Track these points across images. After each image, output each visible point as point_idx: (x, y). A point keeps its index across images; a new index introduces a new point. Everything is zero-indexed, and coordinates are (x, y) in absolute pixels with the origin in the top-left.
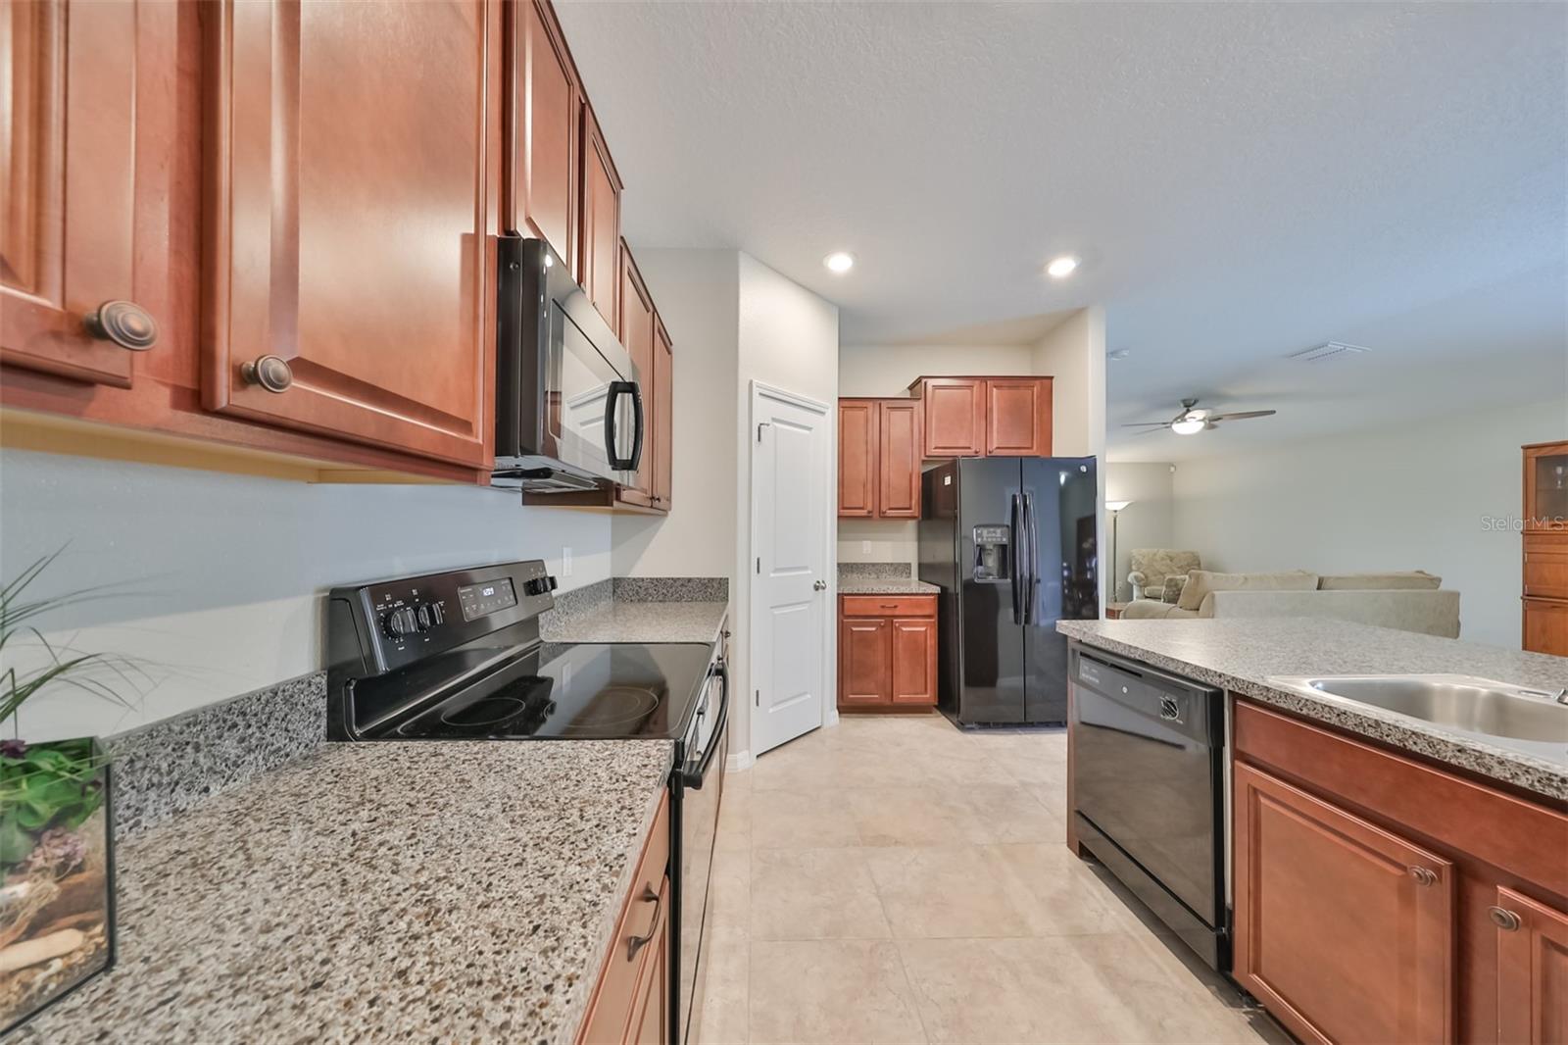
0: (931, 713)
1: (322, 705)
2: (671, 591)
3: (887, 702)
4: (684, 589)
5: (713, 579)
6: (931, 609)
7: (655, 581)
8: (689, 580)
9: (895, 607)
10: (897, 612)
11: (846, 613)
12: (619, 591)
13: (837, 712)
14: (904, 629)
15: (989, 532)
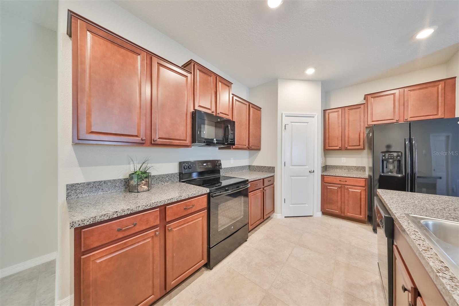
0: (366, 224)
1: (178, 177)
3: (342, 215)
5: (271, 167)
6: (363, 184)
7: (257, 167)
8: (265, 167)
9: (346, 181)
11: (325, 182)
12: (250, 168)
13: (321, 213)
14: (350, 190)
15: (389, 155)
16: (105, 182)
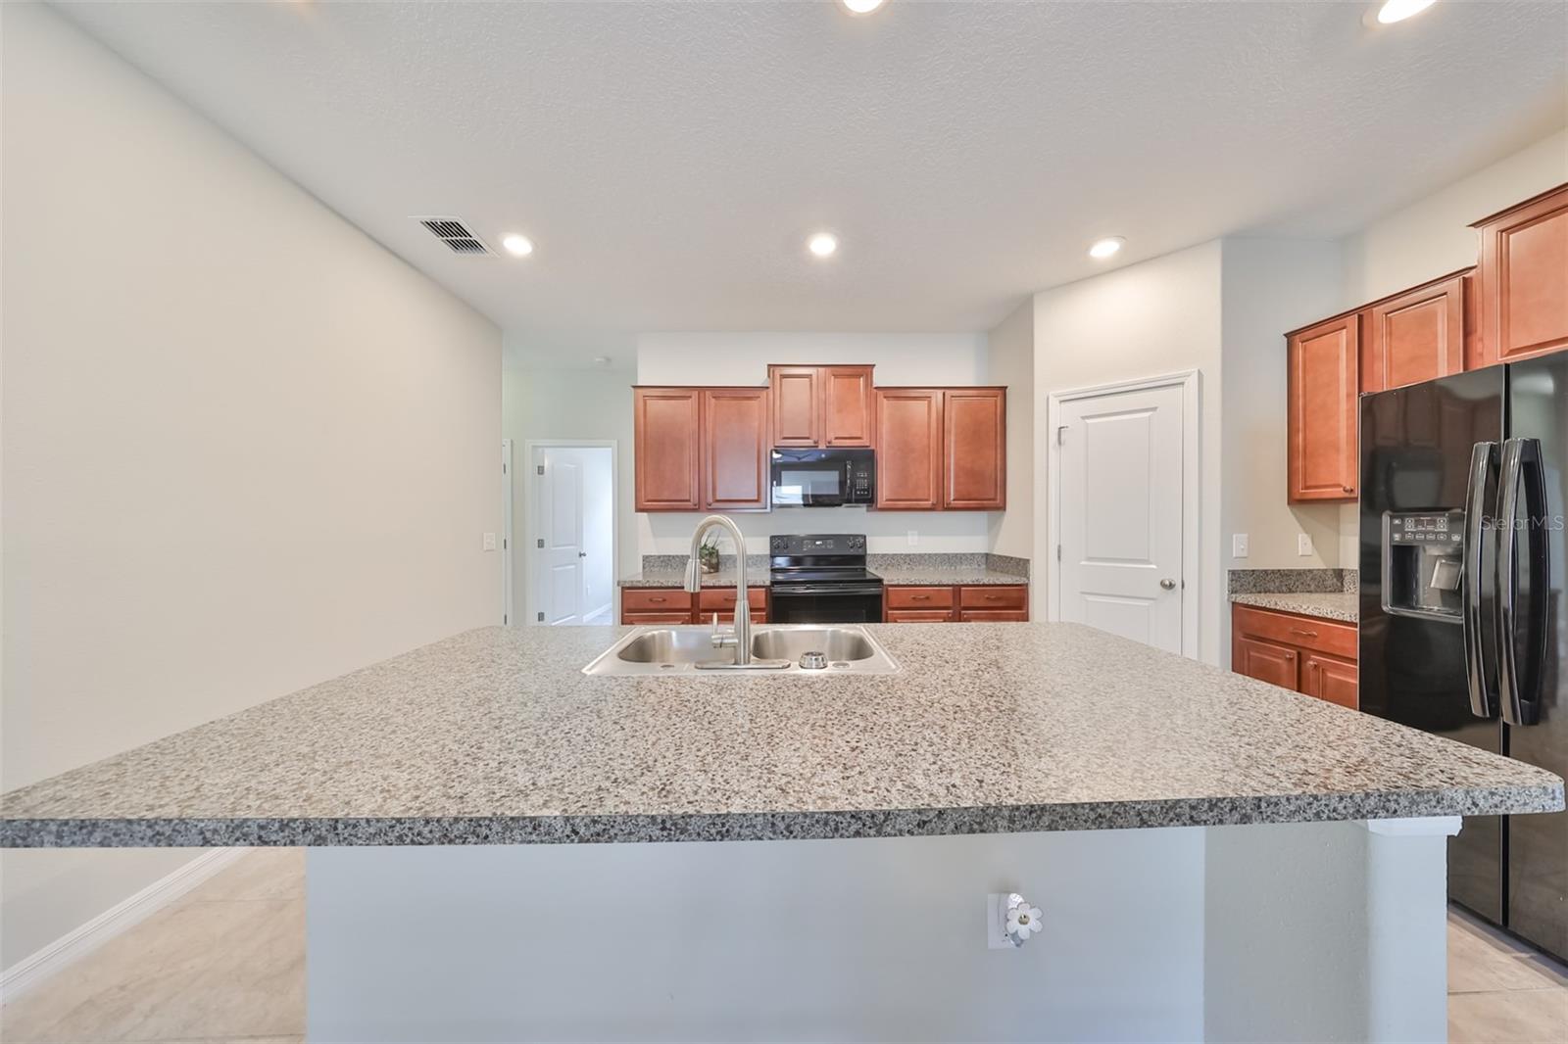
2: (1005, 565)
4: (1009, 565)
5: (1021, 560)
7: (999, 558)
8: (1012, 559)
9: (1313, 636)
10: (1314, 644)
15: (1418, 523)
16: (673, 557)
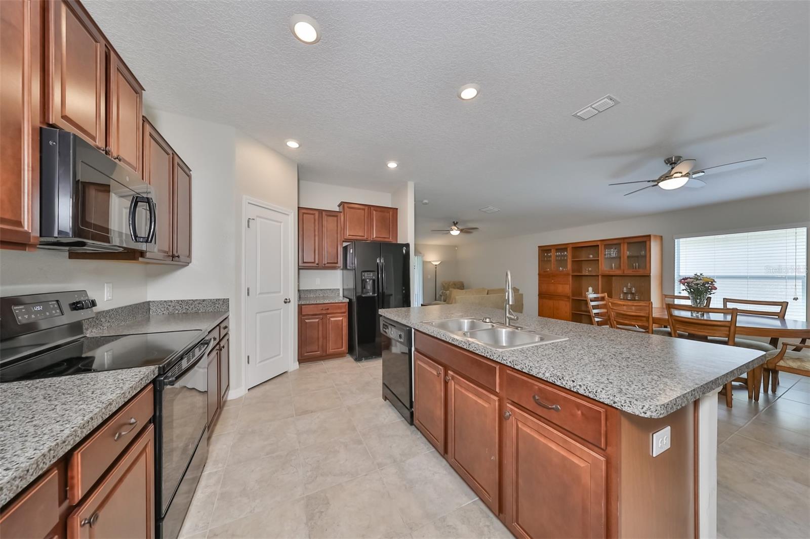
0: (345, 356)
2: (191, 307)
3: (324, 354)
4: (200, 305)
5: (219, 300)
6: (346, 309)
7: (180, 302)
8: (204, 300)
9: (328, 309)
10: (329, 311)
11: (303, 314)
12: (153, 309)
13: (298, 363)
14: (332, 319)
15: (368, 274)
